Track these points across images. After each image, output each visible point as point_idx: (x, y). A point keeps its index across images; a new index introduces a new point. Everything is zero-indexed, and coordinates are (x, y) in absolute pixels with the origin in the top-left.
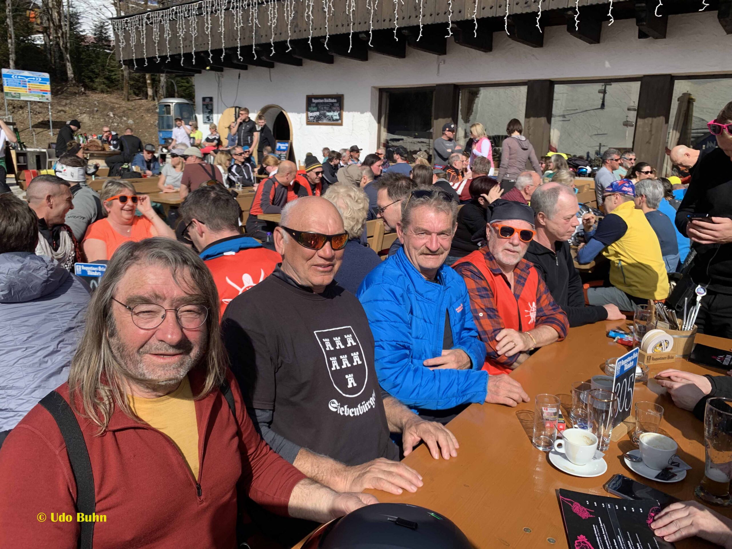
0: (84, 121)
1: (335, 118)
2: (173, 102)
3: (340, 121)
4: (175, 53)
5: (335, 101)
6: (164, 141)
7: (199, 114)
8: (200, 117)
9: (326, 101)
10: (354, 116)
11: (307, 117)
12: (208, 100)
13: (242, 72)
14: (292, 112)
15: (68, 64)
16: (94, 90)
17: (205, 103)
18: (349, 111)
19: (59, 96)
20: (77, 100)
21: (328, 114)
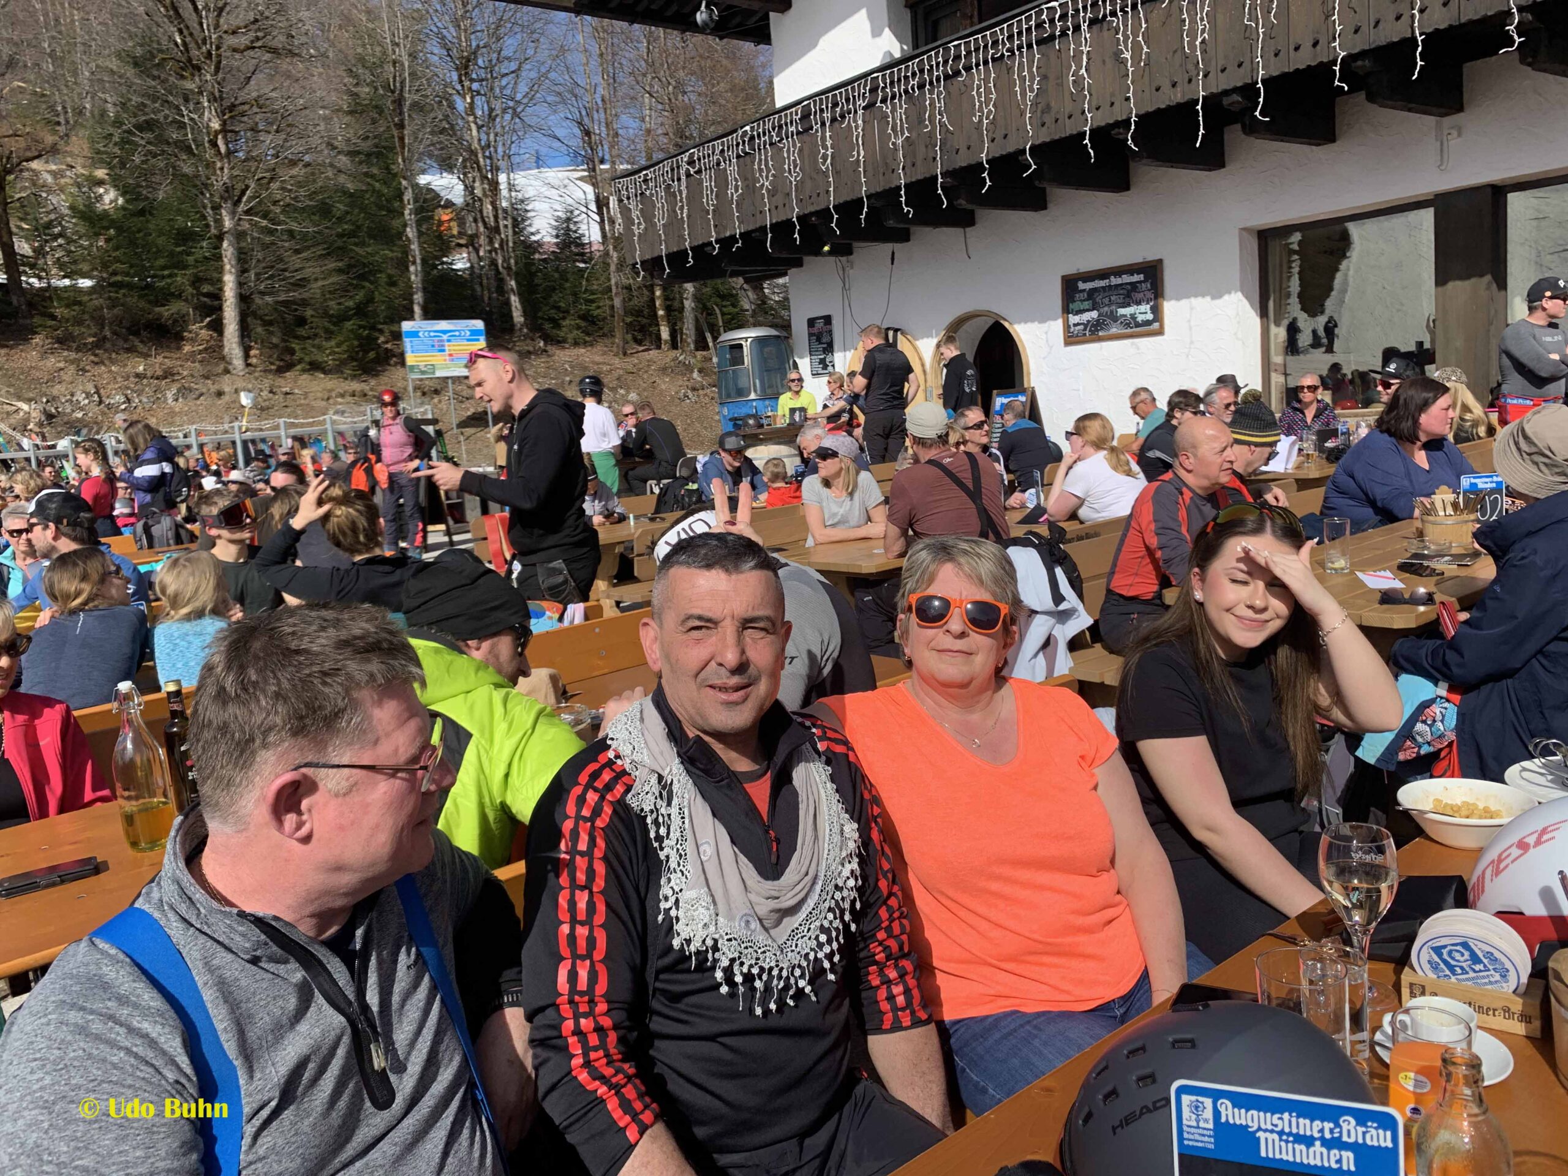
1: (1140, 318)
2: (747, 336)
3: (1156, 325)
4: (751, 228)
5: (1136, 278)
6: (731, 424)
7: (801, 357)
8: (804, 364)
9: (1115, 281)
10: (1192, 309)
11: (1067, 327)
12: (820, 324)
13: (898, 247)
14: (1026, 320)
15: (513, 298)
17: (815, 330)
18: (1178, 299)
20: (533, 365)
21: (1122, 311)
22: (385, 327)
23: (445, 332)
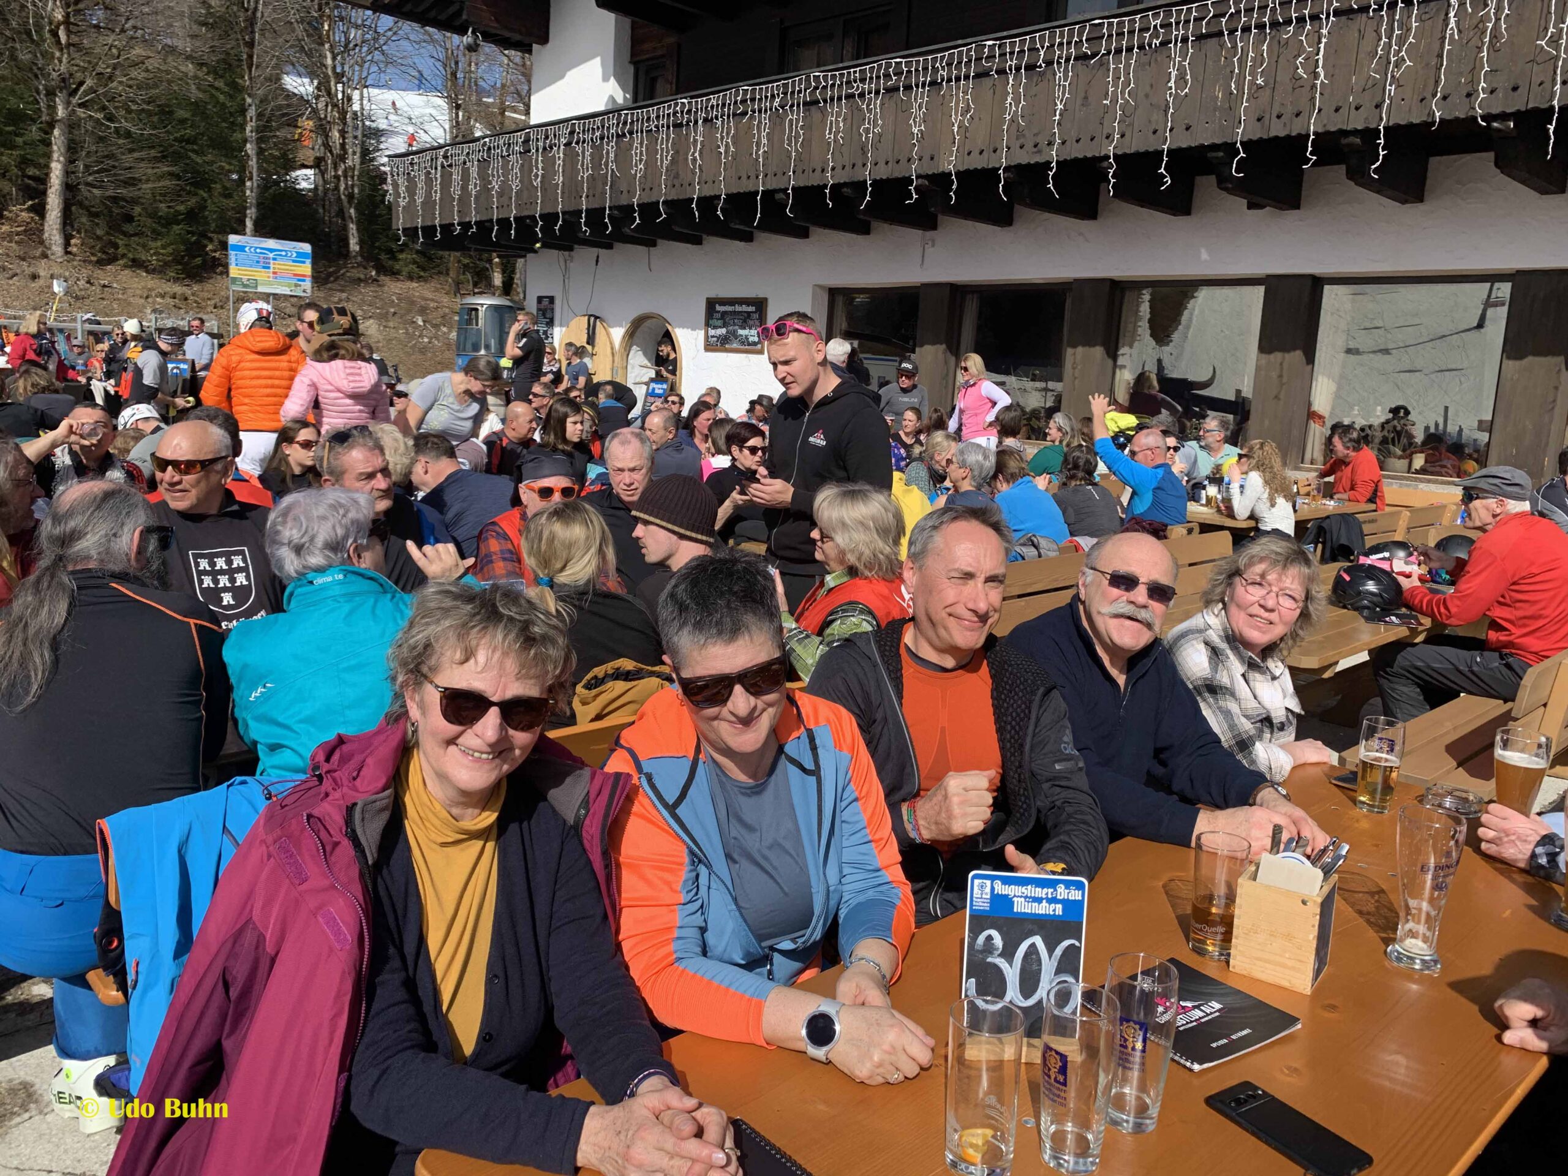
0: (369, 333)
1: (751, 339)
2: (484, 303)
4: (483, 218)
5: (751, 309)
9: (738, 308)
11: (707, 337)
12: (546, 302)
13: (602, 252)
14: (682, 327)
15: (351, 226)
16: (394, 274)
17: (542, 306)
19: (330, 285)
20: (361, 292)
21: (741, 332)
22: (215, 236)
23: (271, 250)
